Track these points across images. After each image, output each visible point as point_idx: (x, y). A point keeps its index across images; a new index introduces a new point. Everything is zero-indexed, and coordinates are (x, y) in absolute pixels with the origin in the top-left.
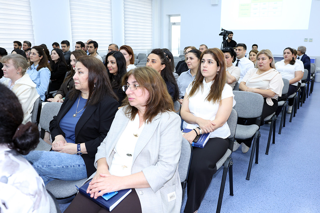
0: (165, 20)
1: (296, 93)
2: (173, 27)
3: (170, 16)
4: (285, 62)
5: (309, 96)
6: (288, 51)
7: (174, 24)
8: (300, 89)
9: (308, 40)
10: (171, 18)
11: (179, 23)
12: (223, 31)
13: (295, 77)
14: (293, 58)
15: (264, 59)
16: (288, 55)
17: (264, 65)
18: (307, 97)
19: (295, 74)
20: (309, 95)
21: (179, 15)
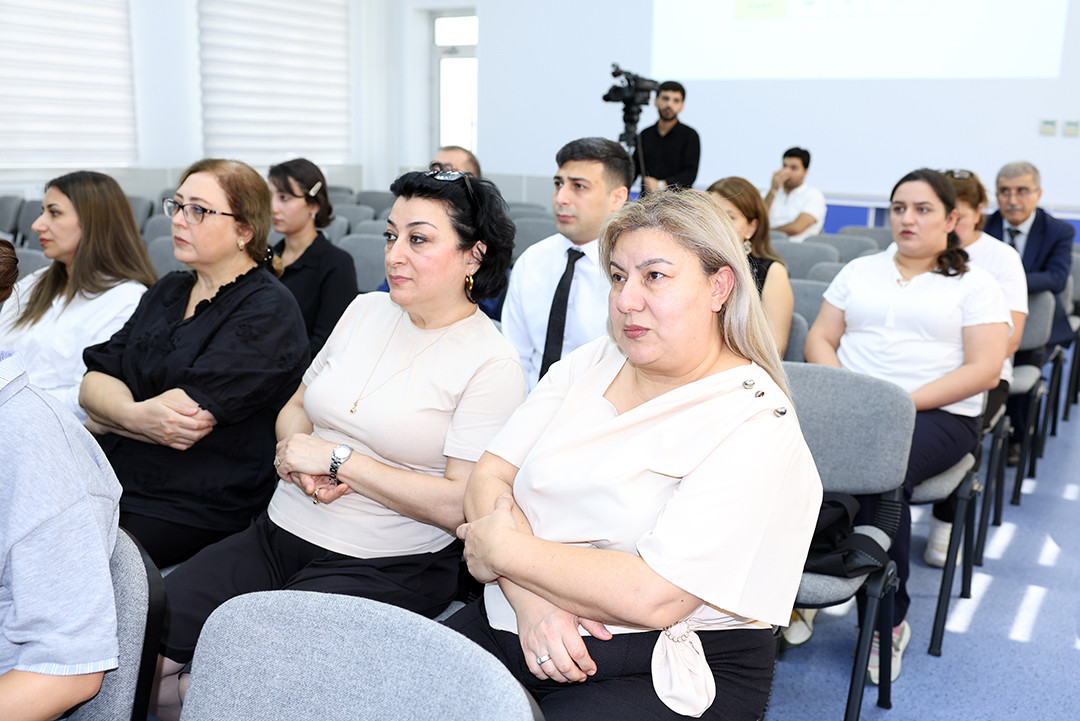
0: (414, 32)
1: (969, 461)
2: (447, 63)
3: (433, 15)
4: (904, 259)
5: (1060, 424)
6: (921, 191)
7: (453, 51)
8: (1001, 420)
9: (1060, 127)
10: (440, 22)
11: (472, 48)
12: (623, 77)
13: (967, 361)
14: (953, 238)
15: (654, 275)
16: (923, 220)
17: (663, 332)
18: (1053, 433)
19: (968, 341)
20: (1066, 418)
21: (468, 11)
